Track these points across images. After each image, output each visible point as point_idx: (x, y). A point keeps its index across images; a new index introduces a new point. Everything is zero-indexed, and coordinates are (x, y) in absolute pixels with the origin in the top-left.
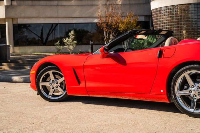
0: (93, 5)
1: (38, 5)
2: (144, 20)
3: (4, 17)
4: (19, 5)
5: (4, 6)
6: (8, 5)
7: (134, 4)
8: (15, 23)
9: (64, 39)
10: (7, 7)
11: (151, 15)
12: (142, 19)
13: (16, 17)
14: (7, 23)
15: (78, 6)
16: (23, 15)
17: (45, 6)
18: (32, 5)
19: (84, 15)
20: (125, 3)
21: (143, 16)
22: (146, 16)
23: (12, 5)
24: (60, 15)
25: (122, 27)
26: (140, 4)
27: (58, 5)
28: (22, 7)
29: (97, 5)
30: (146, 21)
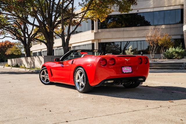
0: (145, 29)
1: (112, 31)
2: (180, 38)
3: (94, 39)
4: (102, 32)
5: (94, 33)
6: (96, 32)
7: (173, 28)
8: (99, 42)
9: (126, 51)
10: (95, 33)
11: (183, 35)
12: (179, 37)
13: (100, 38)
14: (95, 43)
15: (136, 30)
16: (104, 37)
17: (117, 31)
18: (109, 31)
19: (139, 36)
20: (167, 27)
21: (180, 35)
22: (181, 35)
23: (98, 32)
24: (125, 37)
25: (160, 43)
26: (177, 27)
27: (124, 31)
28: (103, 33)
29: (148, 29)
30: (182, 38)
